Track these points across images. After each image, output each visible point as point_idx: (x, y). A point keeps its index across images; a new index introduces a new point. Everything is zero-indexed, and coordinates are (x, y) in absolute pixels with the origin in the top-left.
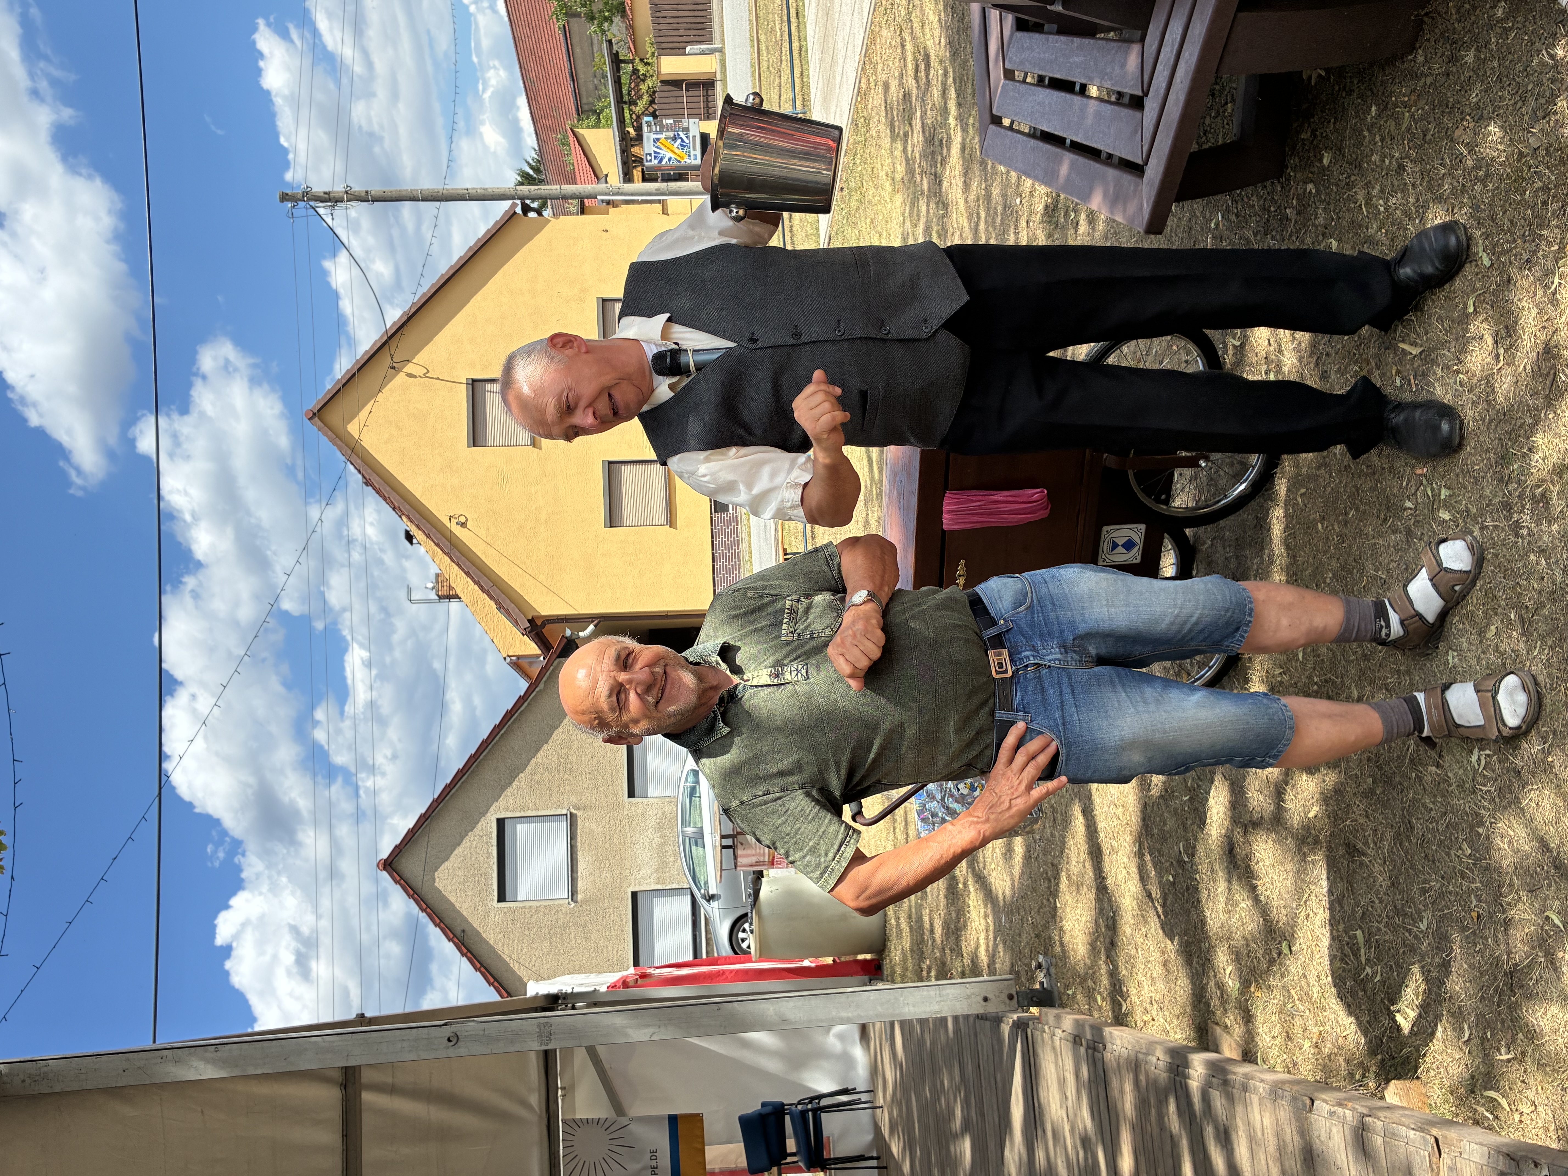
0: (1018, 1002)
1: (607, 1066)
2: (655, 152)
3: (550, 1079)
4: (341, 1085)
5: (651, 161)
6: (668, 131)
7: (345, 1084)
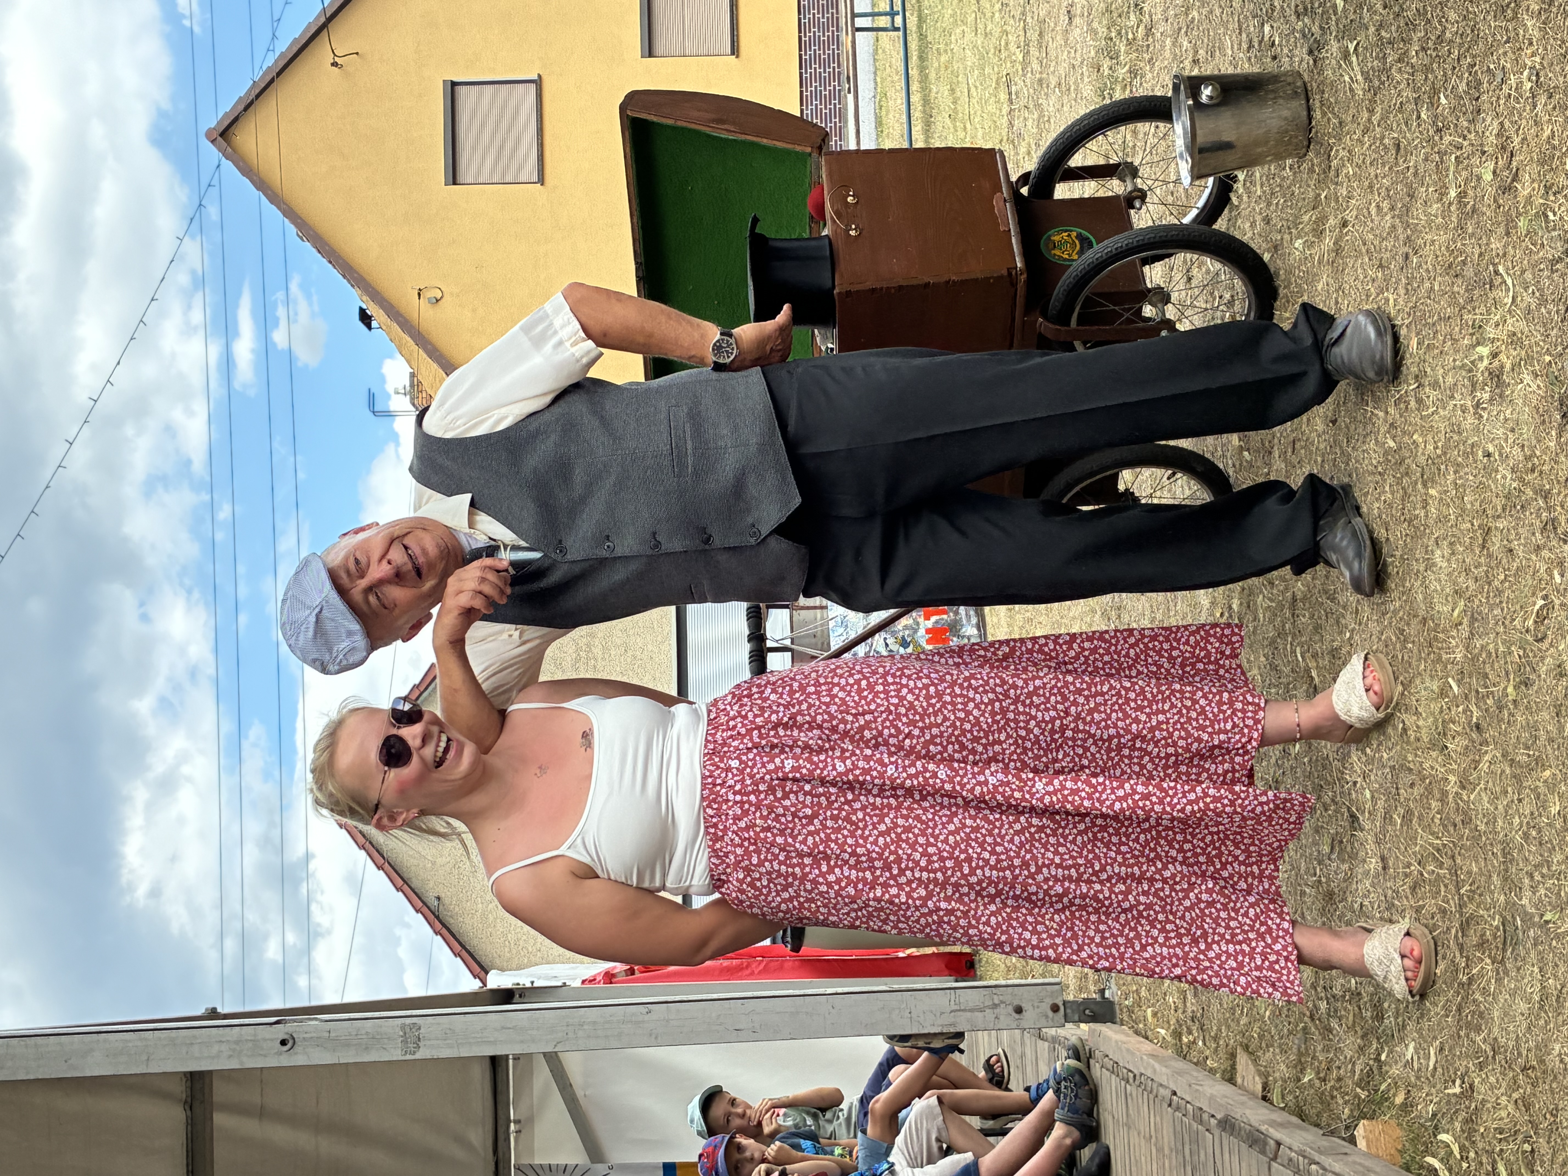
0: (1065, 1015)
1: (579, 1093)
3: (499, 1107)
4: (186, 1102)
7: (189, 1100)
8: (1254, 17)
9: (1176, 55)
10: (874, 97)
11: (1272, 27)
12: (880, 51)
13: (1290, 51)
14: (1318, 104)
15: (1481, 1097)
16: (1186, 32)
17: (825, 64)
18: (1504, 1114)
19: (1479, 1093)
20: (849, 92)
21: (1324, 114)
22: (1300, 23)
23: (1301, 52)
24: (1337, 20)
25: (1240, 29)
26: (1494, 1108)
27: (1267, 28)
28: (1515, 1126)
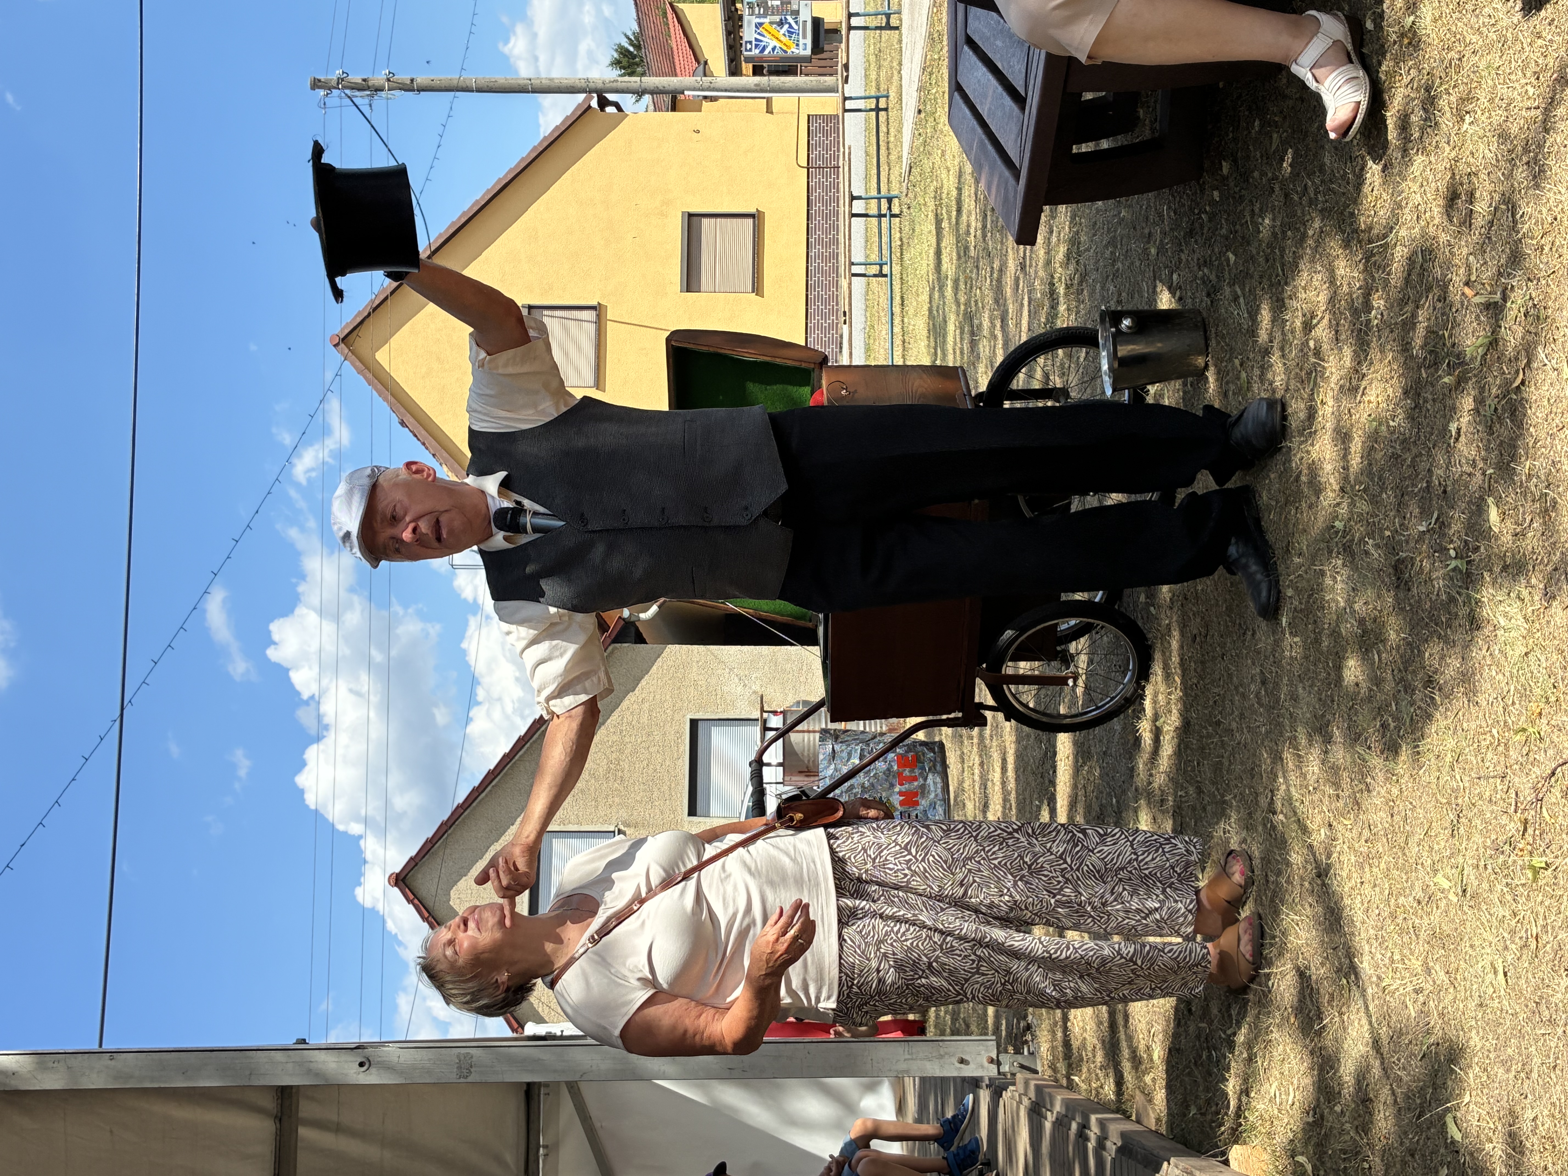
1: (597, 1125)
2: (756, 40)
3: (531, 1132)
4: (276, 1117)
5: (750, 50)
6: (773, 14)
7: (279, 1114)
8: (1165, 268)
9: (1104, 297)
10: (865, 328)
11: (1179, 275)
12: (870, 292)
13: (1193, 294)
14: (1213, 335)
15: (1329, 1124)
16: (1112, 280)
17: (826, 303)
18: (1347, 1138)
19: (1328, 1122)
20: (845, 323)
21: (1218, 343)
22: (1201, 273)
23: (1201, 295)
24: (1230, 270)
25: (1155, 277)
26: (1340, 1133)
27: (1175, 276)
28: (1356, 1147)
